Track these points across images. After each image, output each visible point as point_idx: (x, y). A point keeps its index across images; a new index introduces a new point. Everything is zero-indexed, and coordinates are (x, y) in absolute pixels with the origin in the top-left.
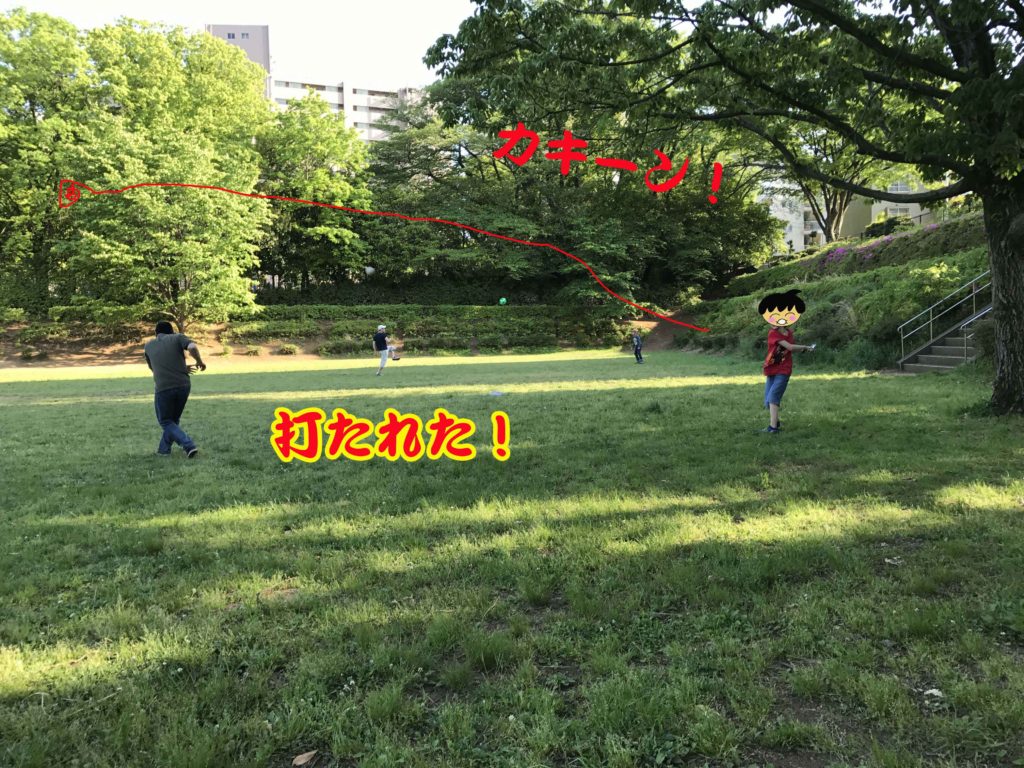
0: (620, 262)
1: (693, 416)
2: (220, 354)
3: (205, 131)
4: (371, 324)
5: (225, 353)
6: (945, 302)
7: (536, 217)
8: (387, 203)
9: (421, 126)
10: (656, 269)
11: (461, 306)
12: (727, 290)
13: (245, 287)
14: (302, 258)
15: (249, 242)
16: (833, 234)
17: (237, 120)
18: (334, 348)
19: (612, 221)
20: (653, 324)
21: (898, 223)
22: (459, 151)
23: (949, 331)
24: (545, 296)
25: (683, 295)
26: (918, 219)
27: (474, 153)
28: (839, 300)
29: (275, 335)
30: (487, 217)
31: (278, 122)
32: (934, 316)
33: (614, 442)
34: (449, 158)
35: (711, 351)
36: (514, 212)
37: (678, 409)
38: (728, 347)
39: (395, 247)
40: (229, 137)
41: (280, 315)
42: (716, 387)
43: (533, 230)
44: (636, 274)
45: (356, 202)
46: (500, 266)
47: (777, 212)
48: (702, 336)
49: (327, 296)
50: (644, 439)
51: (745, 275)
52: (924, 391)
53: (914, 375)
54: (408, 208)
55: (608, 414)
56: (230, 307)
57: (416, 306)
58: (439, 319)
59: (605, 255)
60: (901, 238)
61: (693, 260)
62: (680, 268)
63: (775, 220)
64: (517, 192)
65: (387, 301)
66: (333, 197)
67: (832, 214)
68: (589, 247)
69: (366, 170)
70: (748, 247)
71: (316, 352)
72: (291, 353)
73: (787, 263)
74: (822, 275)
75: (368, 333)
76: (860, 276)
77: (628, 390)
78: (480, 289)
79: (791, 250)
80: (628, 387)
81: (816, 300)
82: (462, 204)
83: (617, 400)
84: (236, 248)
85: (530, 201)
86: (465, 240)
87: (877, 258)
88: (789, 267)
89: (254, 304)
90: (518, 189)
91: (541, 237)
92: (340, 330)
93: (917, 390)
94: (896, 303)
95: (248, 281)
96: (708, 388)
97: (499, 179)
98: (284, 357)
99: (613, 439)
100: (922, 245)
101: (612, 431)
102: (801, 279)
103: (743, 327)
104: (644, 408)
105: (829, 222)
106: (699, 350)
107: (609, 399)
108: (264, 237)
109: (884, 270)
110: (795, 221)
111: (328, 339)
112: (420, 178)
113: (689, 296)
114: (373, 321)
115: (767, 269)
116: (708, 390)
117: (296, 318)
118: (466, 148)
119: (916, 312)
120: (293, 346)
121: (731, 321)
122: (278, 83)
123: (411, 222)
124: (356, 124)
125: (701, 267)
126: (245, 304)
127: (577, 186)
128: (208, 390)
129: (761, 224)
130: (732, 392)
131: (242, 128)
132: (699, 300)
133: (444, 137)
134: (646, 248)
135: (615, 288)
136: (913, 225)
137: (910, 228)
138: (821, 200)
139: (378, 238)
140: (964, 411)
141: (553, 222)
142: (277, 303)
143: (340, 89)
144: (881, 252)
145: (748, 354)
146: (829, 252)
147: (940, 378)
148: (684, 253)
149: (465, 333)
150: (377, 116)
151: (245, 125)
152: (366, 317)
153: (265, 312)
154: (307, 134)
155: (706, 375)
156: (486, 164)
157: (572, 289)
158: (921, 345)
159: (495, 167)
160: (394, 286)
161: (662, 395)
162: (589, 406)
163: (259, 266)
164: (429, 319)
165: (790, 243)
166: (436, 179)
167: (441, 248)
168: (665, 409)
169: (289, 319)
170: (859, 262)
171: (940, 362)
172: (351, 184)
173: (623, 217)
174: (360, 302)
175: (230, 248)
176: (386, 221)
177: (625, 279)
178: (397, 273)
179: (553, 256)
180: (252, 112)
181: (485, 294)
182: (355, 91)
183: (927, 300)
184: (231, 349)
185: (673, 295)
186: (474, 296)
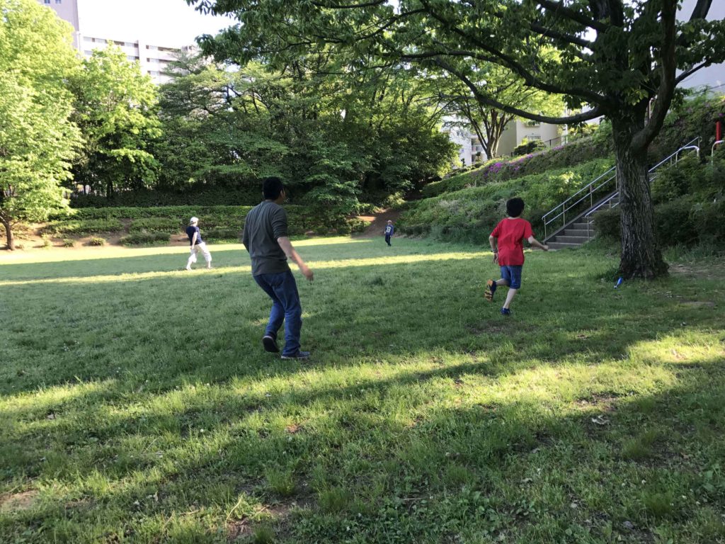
0: (348, 174)
1: (407, 287)
2: (42, 247)
3: (24, 73)
4: (162, 221)
5: (46, 245)
6: (572, 199)
7: (286, 141)
8: (172, 129)
9: (198, 72)
10: (373, 179)
11: (232, 207)
12: (421, 194)
13: (60, 194)
14: (107, 172)
15: (63, 160)
16: (492, 154)
17: (50, 64)
18: (133, 240)
19: (341, 144)
20: (372, 219)
21: (536, 146)
22: (228, 92)
23: (575, 219)
24: (294, 199)
25: (391, 197)
26: (549, 143)
27: (239, 93)
28: (499, 199)
29: (87, 231)
30: (249, 141)
31: (84, 66)
32: (566, 208)
33: (349, 311)
34: (220, 97)
35: (412, 236)
36: (269, 137)
37: (396, 281)
38: (424, 234)
39: (179, 163)
40: (44, 77)
41: (90, 215)
42: (420, 263)
43: (284, 149)
44: (359, 183)
45: (150, 131)
46: (261, 177)
47: (454, 139)
48: (406, 225)
49: (127, 200)
50: (372, 307)
51: (433, 183)
52: (566, 262)
53: (555, 250)
54: (189, 134)
55: (344, 287)
56: (49, 211)
57: (196, 207)
58: (215, 216)
59: (338, 169)
60: (539, 156)
61: (398, 173)
62: (390, 179)
63: (453, 144)
64: (272, 122)
65: (174, 203)
66: (131, 126)
67: (491, 140)
68: (326, 163)
69: (156, 105)
70: (436, 162)
71: (120, 243)
72: (99, 244)
73: (462, 174)
74: (486, 181)
75: (160, 228)
76: (512, 181)
77: (357, 267)
78: (246, 194)
79: (464, 165)
80: (357, 265)
81: (483, 199)
82: (231, 132)
83: (349, 275)
84: (52, 164)
85: (282, 129)
86: (233, 158)
87: (523, 169)
88: (463, 177)
89: (68, 208)
90: (272, 120)
91: (290, 155)
92: (138, 225)
93: (561, 261)
94: (539, 200)
95: (64, 189)
96: (415, 264)
97: (258, 112)
98: (94, 247)
99: (348, 309)
100: (552, 160)
101: (347, 301)
102: (472, 184)
103: (434, 219)
104: (370, 281)
105: (489, 145)
106: (404, 236)
107: (344, 274)
108: (76, 156)
109: (529, 178)
110: (466, 144)
111: (129, 233)
112: (198, 112)
113: (396, 199)
114: (164, 219)
115: (448, 179)
116: (415, 265)
117: (103, 217)
118: (232, 89)
119: (553, 206)
120: (101, 239)
121: (425, 215)
122: (86, 38)
123: (192, 144)
124: (149, 72)
125: (404, 178)
126: (60, 208)
127: (315, 118)
128: (23, 276)
129: (443, 147)
130: (432, 266)
131: (54, 71)
132: (403, 201)
133: (215, 81)
134: (366, 164)
135: (344, 193)
136: (545, 147)
137: (543, 149)
138: (483, 130)
139: (166, 156)
140: (600, 277)
141: (299, 145)
142: (88, 206)
143: (136, 45)
144: (525, 165)
145: (438, 238)
146: (490, 166)
147: (574, 252)
148: (392, 168)
149: (235, 226)
150: (165, 65)
151: (58, 68)
152: (158, 216)
153: (78, 214)
154: (109, 76)
155: (411, 254)
156: (248, 101)
157: (313, 193)
158: (557, 229)
159: (255, 104)
160: (179, 192)
161: (382, 270)
162: (328, 281)
163: (72, 179)
164: (207, 217)
165: (463, 160)
166: (210, 112)
167: (215, 164)
168: (386, 281)
169: (98, 218)
170: (510, 173)
171: (571, 241)
172: (144, 116)
173: (349, 142)
174: (154, 205)
175: (48, 165)
176: (172, 143)
177: (352, 186)
178: (181, 183)
179: (299, 170)
180: (62, 59)
181: (250, 197)
182: (147, 47)
183: (561, 198)
184: (51, 243)
185: (386, 197)
186: (242, 198)
